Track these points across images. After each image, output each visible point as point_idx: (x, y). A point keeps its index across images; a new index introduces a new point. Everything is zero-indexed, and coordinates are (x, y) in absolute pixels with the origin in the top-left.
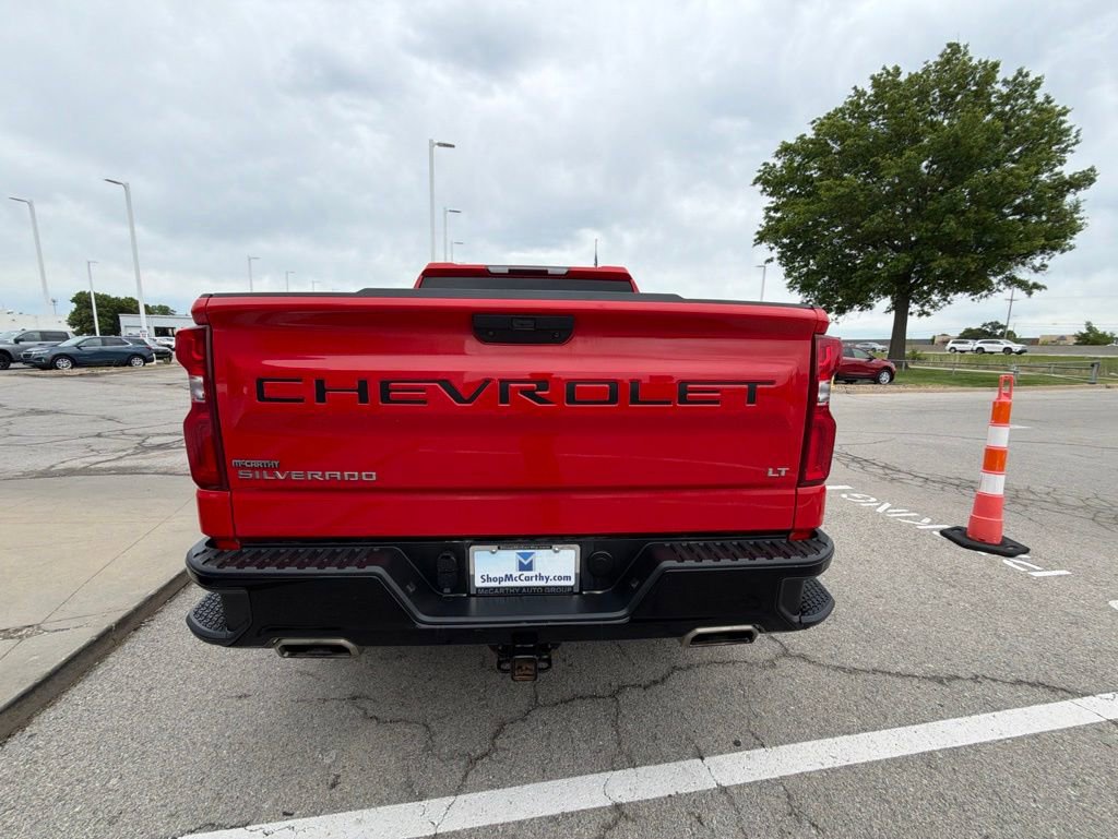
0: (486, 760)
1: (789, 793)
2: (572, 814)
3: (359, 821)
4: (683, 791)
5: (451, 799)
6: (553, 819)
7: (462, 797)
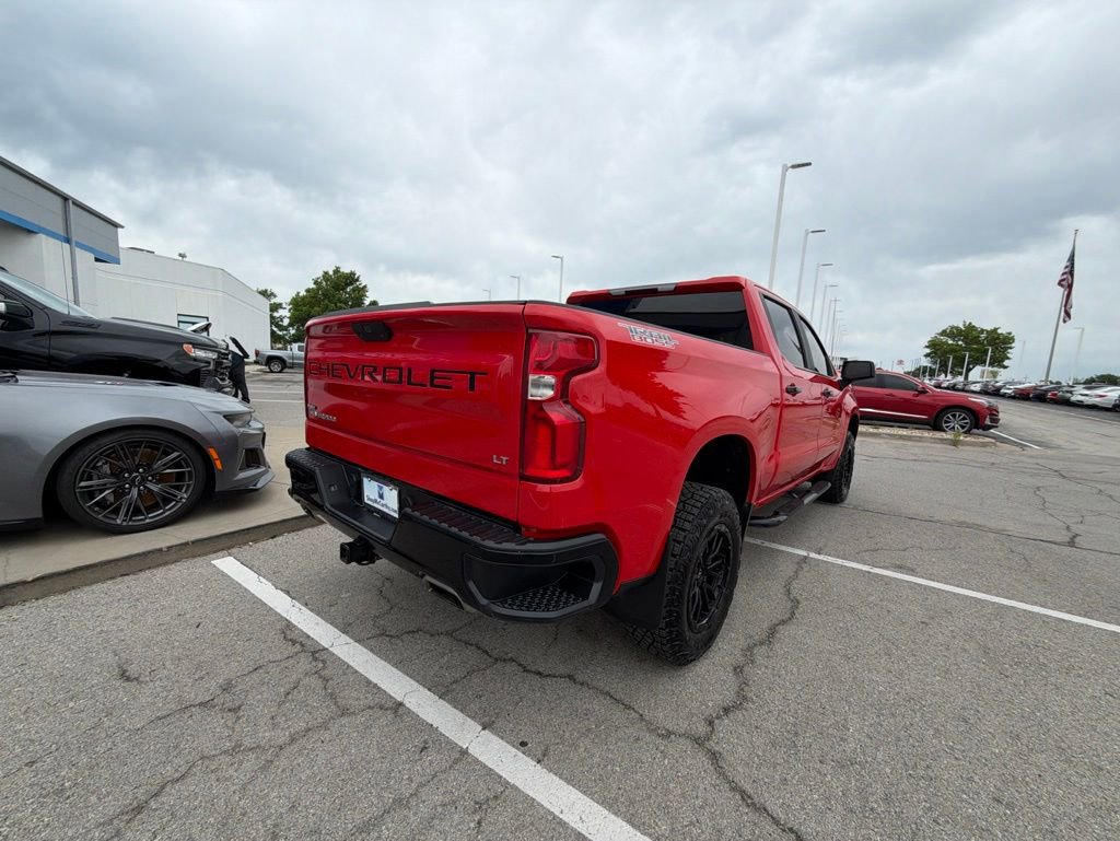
0: (388, 639)
1: (502, 792)
2: (379, 688)
3: (317, 624)
4: (442, 730)
5: (351, 641)
6: (369, 682)
7: (357, 644)
